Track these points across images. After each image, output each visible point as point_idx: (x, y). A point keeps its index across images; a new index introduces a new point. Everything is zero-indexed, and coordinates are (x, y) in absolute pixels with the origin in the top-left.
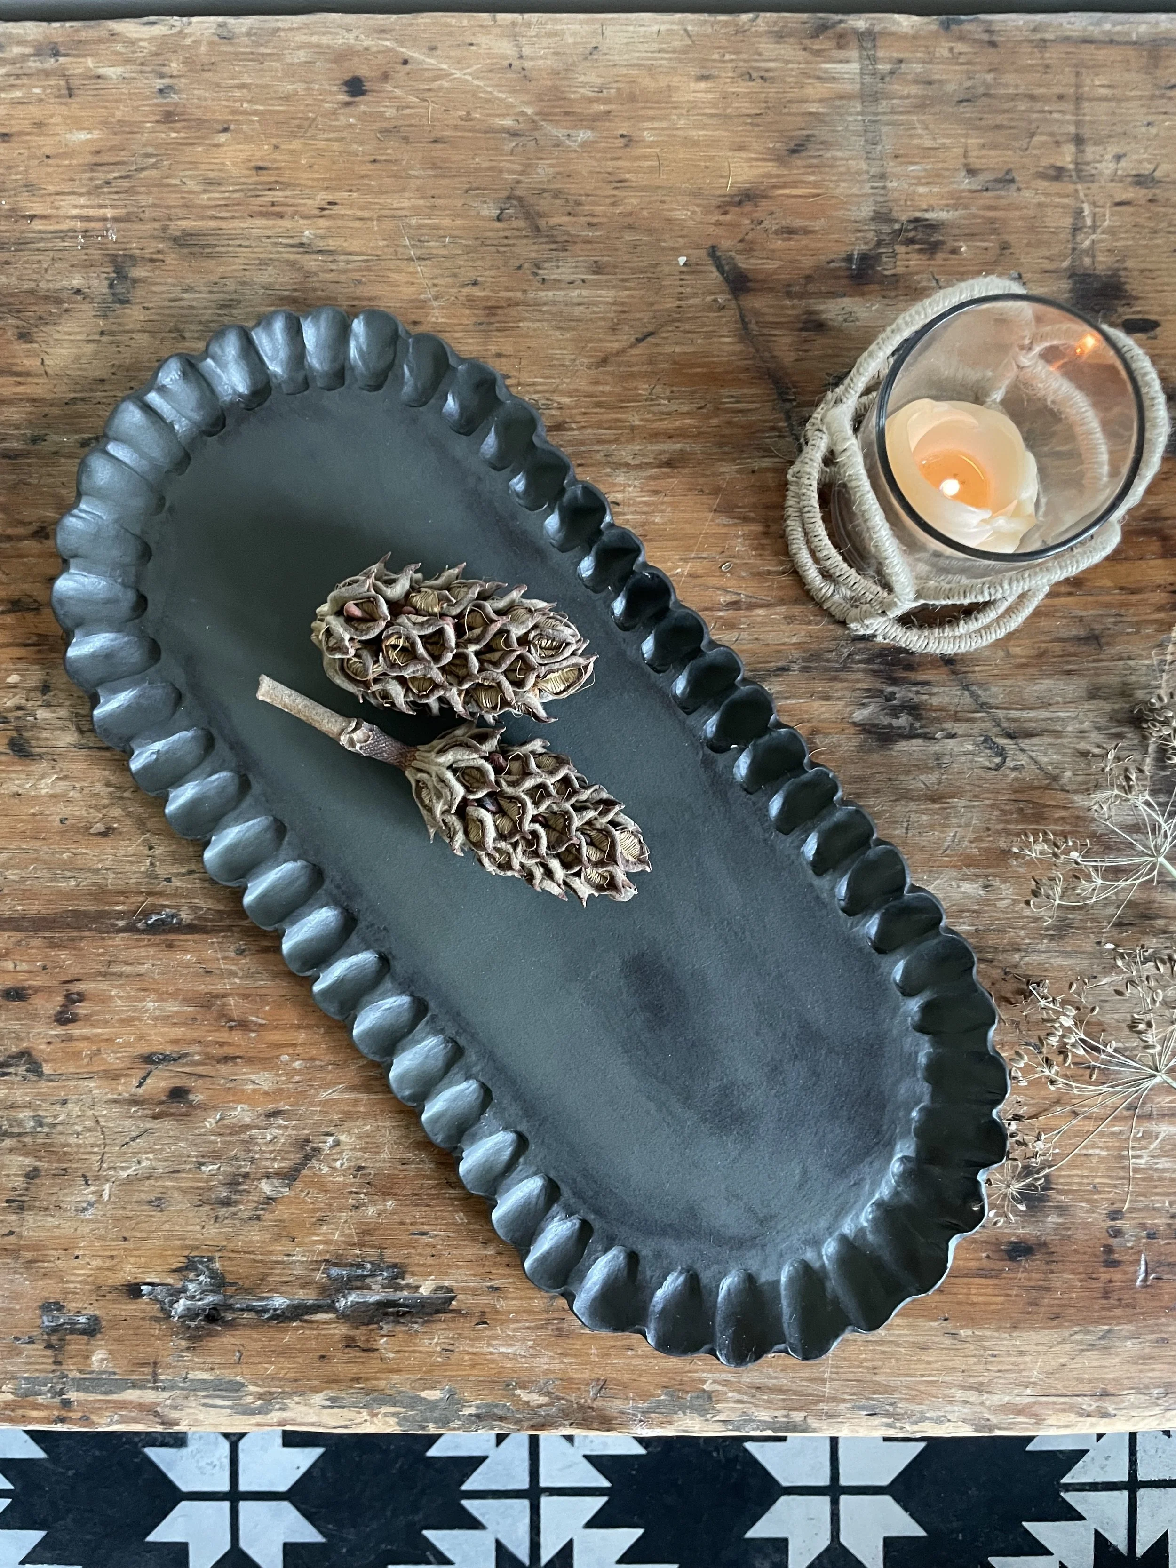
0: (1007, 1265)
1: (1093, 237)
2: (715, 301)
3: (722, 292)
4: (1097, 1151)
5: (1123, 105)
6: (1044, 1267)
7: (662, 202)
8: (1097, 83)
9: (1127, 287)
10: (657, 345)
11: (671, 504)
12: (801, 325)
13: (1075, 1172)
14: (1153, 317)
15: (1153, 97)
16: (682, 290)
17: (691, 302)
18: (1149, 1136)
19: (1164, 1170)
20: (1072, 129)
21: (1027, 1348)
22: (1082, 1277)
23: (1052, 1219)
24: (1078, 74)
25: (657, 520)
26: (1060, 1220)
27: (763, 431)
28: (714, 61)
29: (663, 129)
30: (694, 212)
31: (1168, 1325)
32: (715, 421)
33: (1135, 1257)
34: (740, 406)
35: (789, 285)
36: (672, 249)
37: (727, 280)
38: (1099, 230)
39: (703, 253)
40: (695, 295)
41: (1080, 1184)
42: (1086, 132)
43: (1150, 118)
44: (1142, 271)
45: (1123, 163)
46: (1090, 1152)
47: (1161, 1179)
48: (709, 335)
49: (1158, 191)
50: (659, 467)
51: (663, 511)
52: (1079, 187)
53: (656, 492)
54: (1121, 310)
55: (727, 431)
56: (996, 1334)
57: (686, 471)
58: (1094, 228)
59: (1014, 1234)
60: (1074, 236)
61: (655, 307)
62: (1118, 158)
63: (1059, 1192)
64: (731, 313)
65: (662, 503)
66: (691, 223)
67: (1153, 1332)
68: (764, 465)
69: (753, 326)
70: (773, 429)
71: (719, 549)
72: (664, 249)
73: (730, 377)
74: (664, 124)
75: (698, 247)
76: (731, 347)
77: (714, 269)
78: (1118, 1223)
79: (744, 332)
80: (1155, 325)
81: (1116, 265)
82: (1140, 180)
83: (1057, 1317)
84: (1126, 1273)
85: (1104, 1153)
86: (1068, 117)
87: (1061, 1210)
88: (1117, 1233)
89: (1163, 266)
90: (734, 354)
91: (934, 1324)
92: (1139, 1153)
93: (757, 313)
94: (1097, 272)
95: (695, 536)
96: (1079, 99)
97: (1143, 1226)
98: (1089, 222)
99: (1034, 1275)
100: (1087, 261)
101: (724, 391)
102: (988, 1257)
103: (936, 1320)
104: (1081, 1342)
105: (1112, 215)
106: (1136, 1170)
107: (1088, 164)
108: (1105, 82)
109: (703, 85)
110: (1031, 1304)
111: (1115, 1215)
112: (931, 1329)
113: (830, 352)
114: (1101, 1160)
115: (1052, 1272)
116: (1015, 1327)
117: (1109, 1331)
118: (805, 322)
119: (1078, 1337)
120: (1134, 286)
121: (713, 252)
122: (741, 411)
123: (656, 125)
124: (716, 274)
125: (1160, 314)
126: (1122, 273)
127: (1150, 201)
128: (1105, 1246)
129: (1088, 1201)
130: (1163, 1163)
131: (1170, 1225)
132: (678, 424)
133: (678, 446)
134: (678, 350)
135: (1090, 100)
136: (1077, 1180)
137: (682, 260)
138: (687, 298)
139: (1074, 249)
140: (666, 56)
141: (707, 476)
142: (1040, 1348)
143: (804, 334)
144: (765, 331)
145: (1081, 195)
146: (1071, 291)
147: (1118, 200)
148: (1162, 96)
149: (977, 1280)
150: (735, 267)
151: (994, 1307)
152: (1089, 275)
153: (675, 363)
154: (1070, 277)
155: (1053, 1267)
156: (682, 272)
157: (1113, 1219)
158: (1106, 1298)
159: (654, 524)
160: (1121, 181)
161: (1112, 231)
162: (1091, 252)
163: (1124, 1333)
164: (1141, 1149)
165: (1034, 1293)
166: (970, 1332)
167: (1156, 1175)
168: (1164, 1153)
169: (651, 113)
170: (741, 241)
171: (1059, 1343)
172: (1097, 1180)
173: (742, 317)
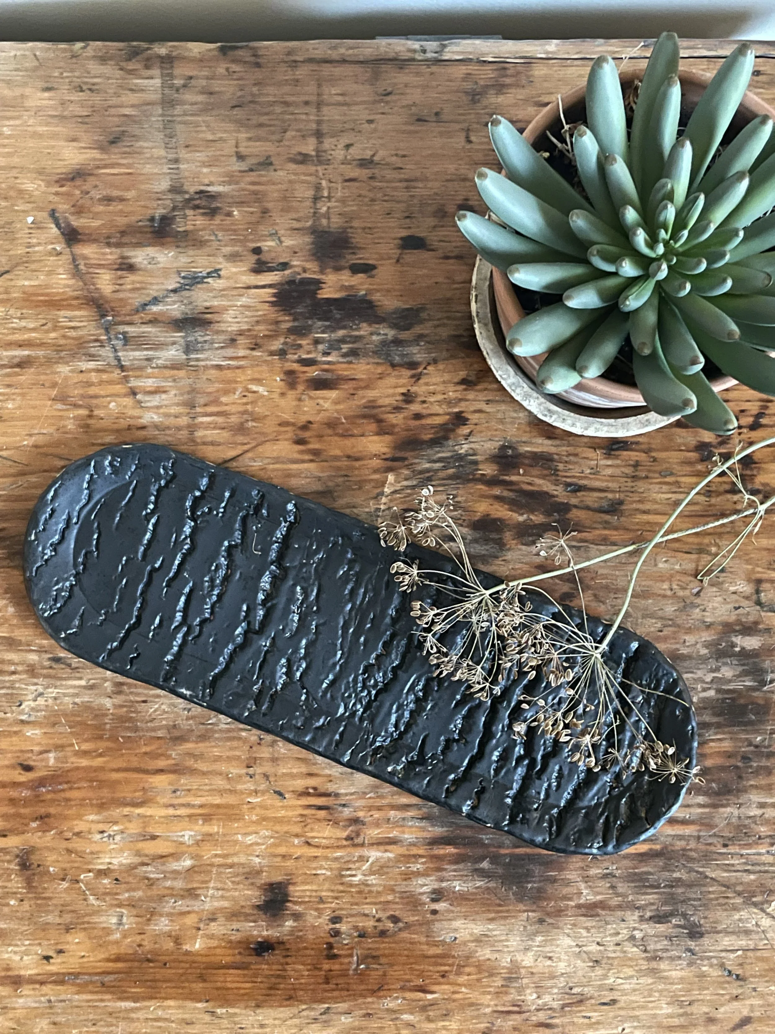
0: (253, 959)
1: (329, 204)
2: (54, 249)
3: (59, 243)
4: (324, 872)
5: (354, 108)
6: (282, 960)
7: (16, 178)
8: (333, 92)
9: (353, 240)
10: (12, 280)
11: (20, 394)
12: (116, 267)
13: (307, 887)
14: (370, 262)
15: (375, 102)
16: (29, 240)
17: (37, 249)
18: (363, 859)
19: (372, 885)
20: (314, 126)
21: (267, 1022)
22: (309, 967)
23: (289, 923)
24: (319, 86)
25: (10, 406)
26: (295, 924)
27: (89, 342)
28: (55, 77)
29: (17, 126)
30: (40, 185)
31: (373, 1003)
32: (53, 335)
33: (350, 952)
34: (72, 324)
35: (108, 237)
36: (23, 211)
37: (63, 233)
38: (333, 200)
39: (45, 214)
40: (39, 244)
41: (310, 896)
42: (325, 128)
43: (371, 118)
44: (364, 228)
45: (351, 150)
46: (319, 872)
47: (370, 892)
48: (50, 273)
49: (376, 171)
50: (11, 367)
51: (14, 400)
52: (319, 168)
53: (9, 386)
54: (349, 257)
55: (62, 342)
56: (244, 1012)
57: (32, 370)
58: (329, 198)
59: (260, 936)
60: (315, 203)
61: (11, 253)
62: (348, 146)
63: (295, 903)
64: (66, 258)
65: (13, 394)
66: (36, 193)
67: (361, 1009)
68: (89, 367)
69: (82, 267)
70: (96, 340)
71: (55, 427)
72: (17, 211)
73: (65, 303)
74: (18, 122)
75: (41, 209)
76: (66, 282)
77: (53, 226)
78: (337, 926)
79: (76, 272)
80: (374, 267)
81: (346, 225)
82: (364, 163)
83: (290, 998)
84: (341, 964)
85: (329, 873)
86: (312, 117)
87: (297, 916)
88: (337, 933)
89: (379, 225)
90: (68, 286)
91: (199, 1005)
92: (354, 873)
93: (85, 258)
94: (332, 230)
95: (38, 418)
96: (319, 105)
97: (356, 928)
98: (326, 194)
99: (275, 967)
100: (324, 222)
101: (62, 313)
102: (240, 953)
103: (200, 1001)
104: (307, 1017)
105: (343, 188)
106: (351, 885)
107: (325, 151)
108: (339, 92)
109: (46, 94)
110: (270, 988)
111: (336, 920)
112: (195, 1008)
113: (138, 285)
114: (326, 879)
115: (287, 964)
116: (258, 1006)
117: (328, 1008)
118: (121, 264)
119: (305, 1013)
120: (358, 239)
121: (53, 213)
122: (73, 328)
123: (12, 122)
124: (54, 230)
125: (377, 260)
126: (349, 230)
127: (371, 178)
128: (327, 943)
129: (317, 909)
130: (373, 880)
131: (375, 927)
132: (26, 336)
133: (26, 353)
134: (27, 283)
135: (328, 105)
136: (308, 893)
137: (30, 219)
138: (34, 246)
139: (315, 213)
140: (21, 73)
141: (46, 374)
142: (277, 1022)
143: (119, 273)
144: (91, 270)
145: (321, 174)
146: (313, 243)
147: (347, 178)
148: (381, 101)
149: (232, 971)
150: (69, 225)
151: (242, 991)
152: (326, 232)
153: (24, 293)
154: (312, 233)
155: (289, 960)
156: (31, 228)
157: (334, 923)
158: (328, 983)
159: (7, 408)
160: (349, 164)
161: (343, 201)
162: (327, 216)
163: (340, 1010)
164: (355, 869)
165: (273, 980)
166: (224, 1011)
167: (367, 889)
168: (372, 872)
169: (8, 114)
170: (73, 206)
171: (291, 1018)
172: (324, 894)
173: (74, 260)
